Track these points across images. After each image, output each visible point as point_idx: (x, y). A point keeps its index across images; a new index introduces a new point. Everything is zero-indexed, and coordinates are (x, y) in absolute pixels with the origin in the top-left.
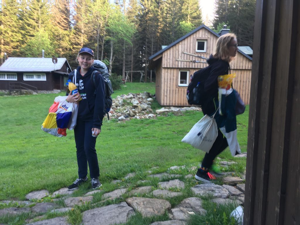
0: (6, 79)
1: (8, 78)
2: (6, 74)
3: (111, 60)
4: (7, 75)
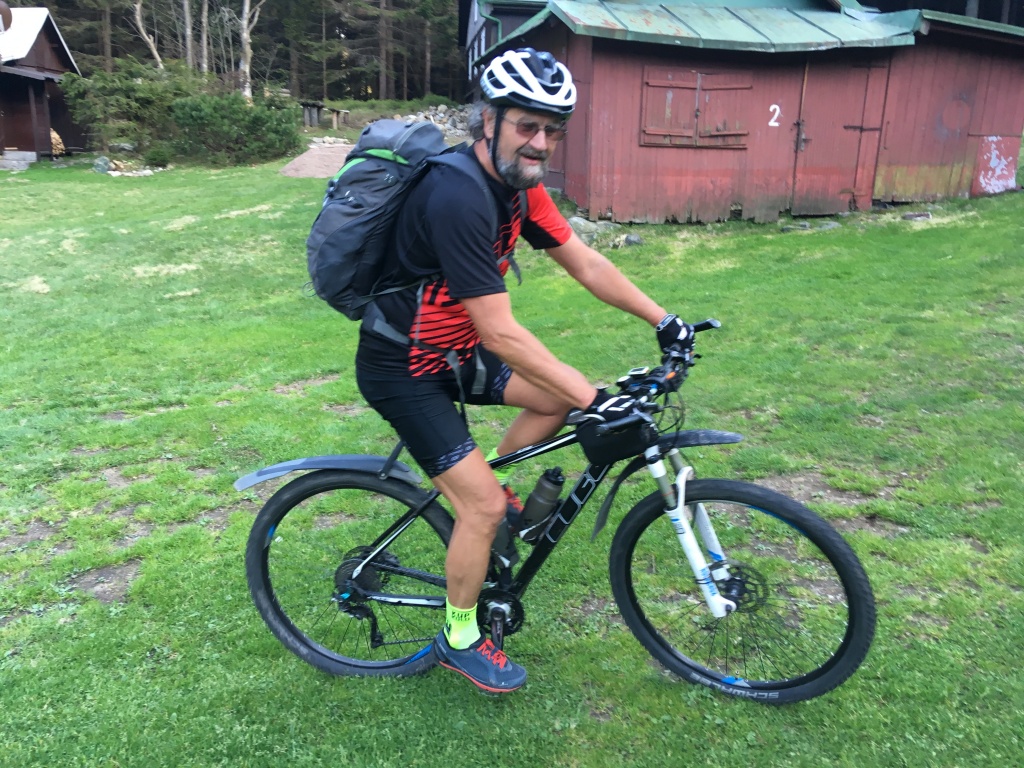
3: (245, 23)
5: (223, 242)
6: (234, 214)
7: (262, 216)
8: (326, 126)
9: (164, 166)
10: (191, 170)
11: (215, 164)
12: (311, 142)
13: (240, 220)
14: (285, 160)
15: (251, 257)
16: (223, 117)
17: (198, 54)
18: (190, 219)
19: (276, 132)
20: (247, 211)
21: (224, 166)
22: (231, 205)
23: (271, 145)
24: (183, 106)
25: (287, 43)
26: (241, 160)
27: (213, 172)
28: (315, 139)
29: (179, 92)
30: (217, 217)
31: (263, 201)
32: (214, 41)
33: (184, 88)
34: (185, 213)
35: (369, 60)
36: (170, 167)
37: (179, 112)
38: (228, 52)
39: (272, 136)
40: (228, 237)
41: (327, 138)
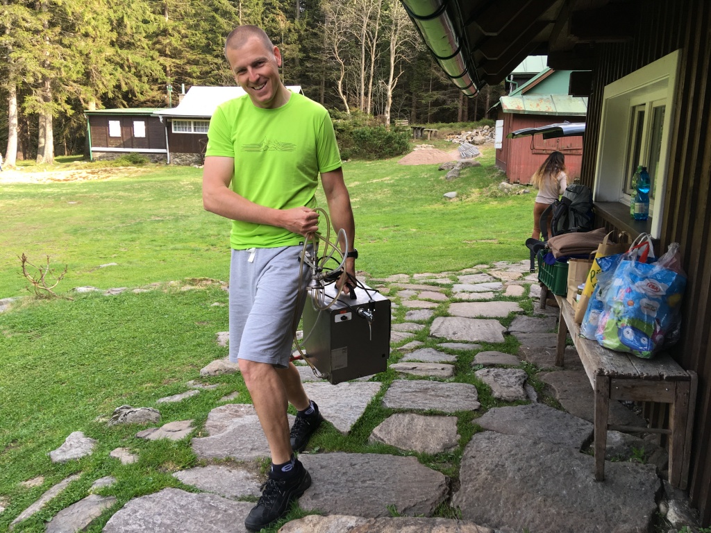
0: (193, 132)
1: (195, 131)
2: (192, 121)
3: (390, 87)
4: (195, 124)
5: (369, 191)
6: (374, 181)
7: (386, 182)
8: (424, 138)
9: (347, 160)
10: (358, 162)
11: (369, 159)
12: (415, 147)
13: (376, 183)
14: (401, 156)
15: (379, 197)
16: (374, 137)
17: (366, 102)
18: (357, 183)
19: (398, 143)
20: (380, 180)
21: (373, 160)
22: (374, 177)
23: (396, 149)
24: (358, 132)
25: (411, 94)
26: (381, 157)
27: (368, 162)
28: (417, 146)
29: (355, 125)
30: (368, 182)
31: (387, 175)
32: (374, 95)
33: (358, 123)
34: (355, 181)
35: (453, 101)
36: (349, 160)
37: (355, 136)
38: (380, 100)
39: (396, 145)
40: (371, 190)
41: (424, 145)
